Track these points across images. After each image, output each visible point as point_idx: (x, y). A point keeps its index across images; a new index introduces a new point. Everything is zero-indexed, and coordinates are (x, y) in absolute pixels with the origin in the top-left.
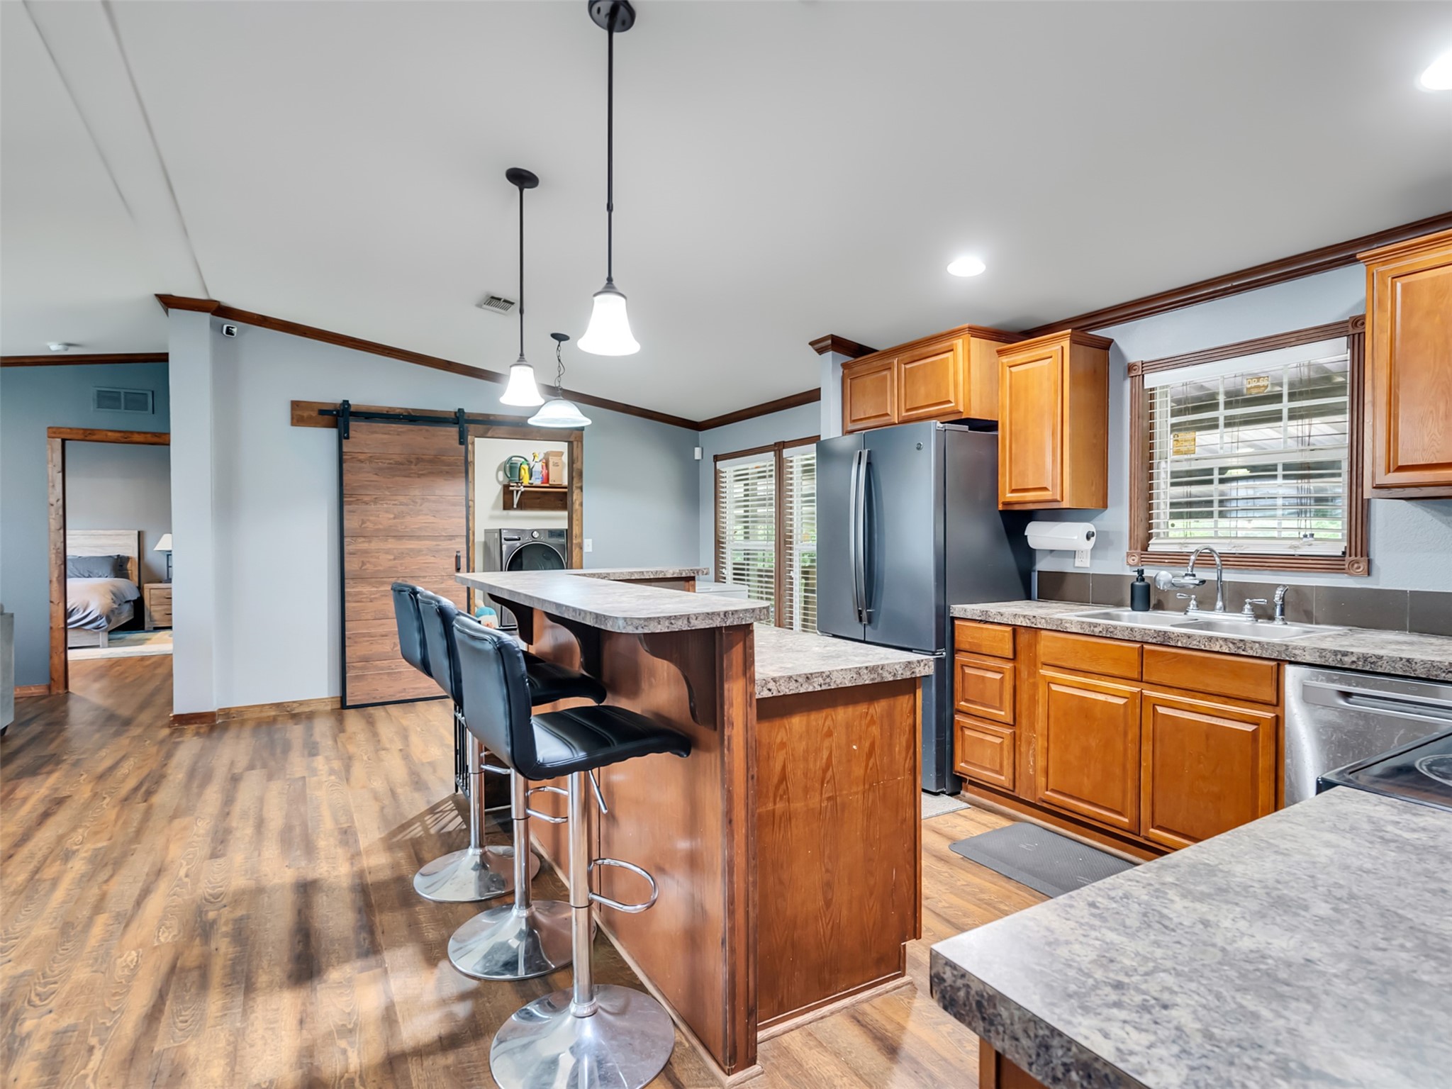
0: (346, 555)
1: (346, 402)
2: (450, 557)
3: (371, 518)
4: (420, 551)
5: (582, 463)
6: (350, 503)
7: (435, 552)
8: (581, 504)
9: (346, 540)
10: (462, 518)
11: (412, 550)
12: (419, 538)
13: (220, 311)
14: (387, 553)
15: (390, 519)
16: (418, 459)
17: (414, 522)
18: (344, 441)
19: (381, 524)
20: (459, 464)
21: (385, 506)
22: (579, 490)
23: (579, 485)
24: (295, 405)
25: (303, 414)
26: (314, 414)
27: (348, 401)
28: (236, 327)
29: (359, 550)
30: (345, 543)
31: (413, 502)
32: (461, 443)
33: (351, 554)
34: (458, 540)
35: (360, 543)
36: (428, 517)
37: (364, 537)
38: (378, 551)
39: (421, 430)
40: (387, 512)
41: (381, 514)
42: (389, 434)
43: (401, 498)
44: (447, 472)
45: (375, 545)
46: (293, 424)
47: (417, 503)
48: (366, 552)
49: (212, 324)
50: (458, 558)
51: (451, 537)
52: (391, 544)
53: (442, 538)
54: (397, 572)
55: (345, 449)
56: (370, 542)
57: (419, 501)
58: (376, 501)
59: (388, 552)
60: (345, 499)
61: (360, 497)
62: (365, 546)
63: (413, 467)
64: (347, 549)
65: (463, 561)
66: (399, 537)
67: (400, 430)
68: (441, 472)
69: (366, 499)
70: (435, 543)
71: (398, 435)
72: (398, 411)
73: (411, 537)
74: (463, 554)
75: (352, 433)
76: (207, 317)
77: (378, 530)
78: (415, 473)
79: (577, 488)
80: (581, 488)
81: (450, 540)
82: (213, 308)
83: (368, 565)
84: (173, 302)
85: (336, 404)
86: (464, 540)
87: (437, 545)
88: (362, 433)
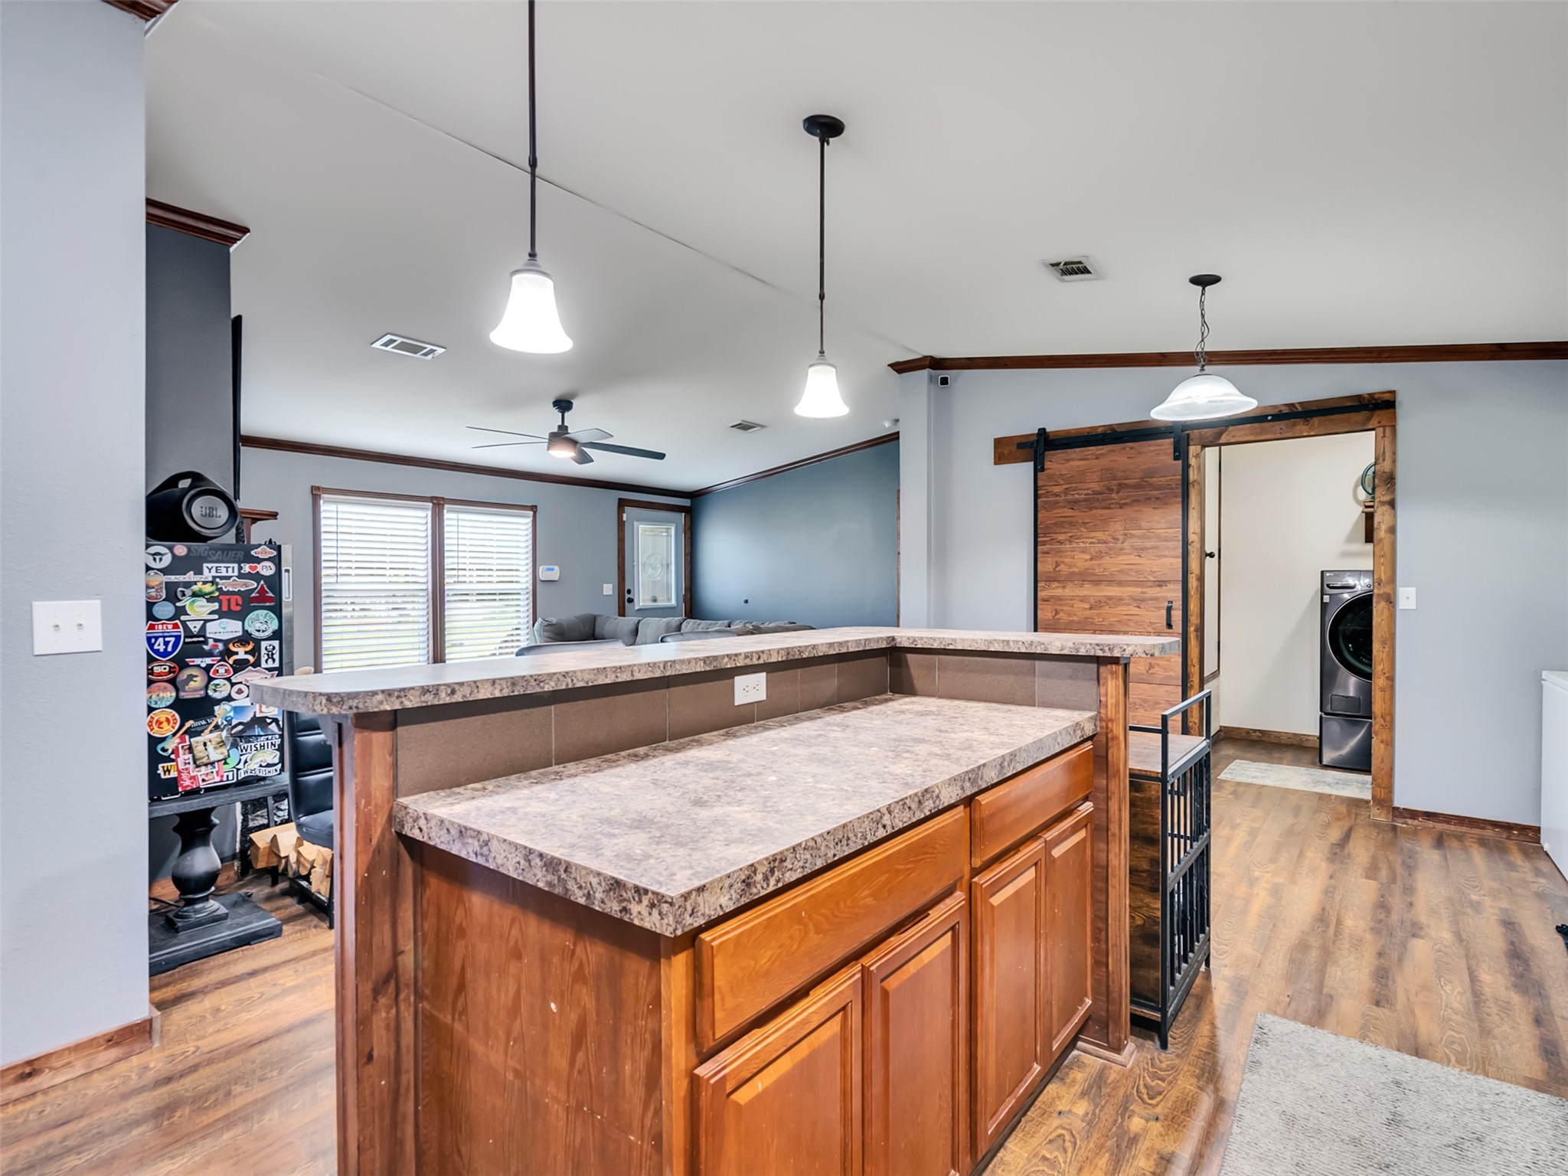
0: (1039, 602)
1: (1042, 431)
2: (1159, 608)
3: (1066, 560)
4: (1121, 599)
5: (1394, 461)
6: (1044, 543)
7: (1139, 601)
8: (1392, 530)
9: (1039, 585)
10: (1178, 557)
11: (1110, 598)
12: (1120, 583)
13: (936, 363)
14: (1082, 601)
15: (1086, 560)
16: (1120, 485)
17: (1113, 564)
18: (1040, 474)
19: (1076, 566)
20: (1174, 486)
21: (1081, 545)
22: (1387, 508)
23: (1387, 498)
24: (999, 443)
25: (1006, 450)
26: (1014, 448)
27: (1044, 429)
28: (949, 374)
29: (1052, 597)
30: (1039, 589)
31: (1114, 538)
32: (1176, 458)
33: (1044, 600)
34: (1170, 586)
35: (1054, 589)
36: (1132, 556)
37: (1058, 581)
38: (1073, 598)
39: (1124, 449)
40: (1082, 552)
41: (1077, 556)
42: (1087, 459)
43: (1100, 535)
44: (1157, 499)
45: (1069, 591)
46: (995, 464)
47: (1118, 539)
48: (1059, 599)
49: (931, 379)
50: (1169, 610)
51: (1161, 583)
52: (1088, 590)
53: (1149, 584)
54: (1093, 623)
55: (1040, 483)
56: (1064, 587)
57: (1121, 538)
58: (1070, 540)
59: (1083, 599)
60: (1039, 539)
61: (1055, 536)
62: (1059, 592)
63: (1114, 495)
64: (1039, 594)
65: (1177, 616)
66: (1097, 582)
67: (1098, 452)
68: (1149, 499)
69: (1061, 537)
70: (1140, 590)
71: (1097, 458)
72: (1100, 430)
73: (1111, 582)
74: (1178, 604)
75: (1047, 465)
76: (924, 374)
77: (1073, 573)
78: (1116, 503)
79: (1382, 503)
80: (1392, 504)
81: (1161, 586)
82: (927, 363)
83: (1061, 615)
84: (900, 368)
85: (1034, 434)
86: (1179, 587)
87: (1142, 593)
88: (1057, 462)
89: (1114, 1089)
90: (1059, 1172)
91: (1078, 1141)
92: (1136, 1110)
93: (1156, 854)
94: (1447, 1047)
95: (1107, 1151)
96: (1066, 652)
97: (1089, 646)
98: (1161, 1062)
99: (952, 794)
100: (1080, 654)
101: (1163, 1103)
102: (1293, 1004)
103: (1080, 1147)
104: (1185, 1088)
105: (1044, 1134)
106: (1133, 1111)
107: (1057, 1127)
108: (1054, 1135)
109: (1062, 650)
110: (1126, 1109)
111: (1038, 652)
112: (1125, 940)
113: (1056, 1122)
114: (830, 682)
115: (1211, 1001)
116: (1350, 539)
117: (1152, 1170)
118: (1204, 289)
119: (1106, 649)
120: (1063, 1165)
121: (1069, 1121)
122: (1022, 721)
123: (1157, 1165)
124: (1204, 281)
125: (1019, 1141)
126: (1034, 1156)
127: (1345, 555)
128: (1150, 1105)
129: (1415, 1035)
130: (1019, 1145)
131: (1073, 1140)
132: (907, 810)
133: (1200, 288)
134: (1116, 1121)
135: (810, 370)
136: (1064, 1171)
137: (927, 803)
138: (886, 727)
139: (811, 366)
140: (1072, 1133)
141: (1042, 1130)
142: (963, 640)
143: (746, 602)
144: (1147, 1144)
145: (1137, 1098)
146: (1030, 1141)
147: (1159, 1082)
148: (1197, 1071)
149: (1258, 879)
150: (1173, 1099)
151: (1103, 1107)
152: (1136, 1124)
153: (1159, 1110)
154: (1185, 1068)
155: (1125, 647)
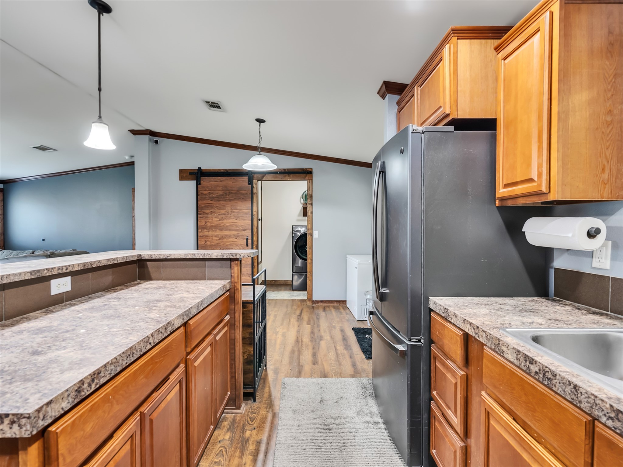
0: (199, 238)
1: (200, 169)
2: (244, 239)
3: (209, 221)
4: (230, 236)
5: (312, 191)
6: (201, 214)
7: (237, 237)
8: (312, 213)
9: (199, 230)
10: (250, 220)
11: (226, 235)
12: (230, 230)
13: (152, 134)
14: (216, 237)
15: (217, 221)
16: (229, 192)
17: (227, 222)
18: (199, 186)
19: (213, 223)
20: (248, 194)
21: (215, 215)
22: (310, 205)
23: (310, 202)
24: (181, 171)
25: (185, 175)
26: (188, 174)
27: (200, 168)
28: (159, 139)
29: (204, 235)
30: (199, 232)
31: (227, 213)
32: (249, 184)
33: (201, 237)
34: (248, 231)
35: (205, 232)
36: (234, 220)
37: (206, 229)
38: (212, 236)
39: (231, 179)
40: (216, 218)
41: (214, 219)
42: (217, 181)
43: (222, 211)
44: (243, 198)
45: (211, 233)
46: (180, 180)
47: (229, 213)
48: (207, 236)
49: (150, 140)
50: (247, 239)
51: (244, 230)
52: (218, 233)
53: (240, 230)
54: (220, 245)
55: (199, 189)
56: (209, 231)
58: (211, 213)
59: (216, 236)
60: (199, 212)
61: (205, 211)
62: (207, 233)
63: (227, 196)
64: (199, 234)
65: (250, 241)
66: (221, 229)
67: (222, 179)
68: (240, 198)
69: (208, 212)
70: (237, 232)
71: (221, 181)
72: (222, 170)
73: (227, 229)
74: (250, 237)
75: (202, 182)
76: (147, 137)
77: (212, 226)
78: (228, 199)
79: (309, 204)
80: (312, 204)
81: (244, 231)
82: (148, 132)
83: (208, 242)
84: (135, 132)
85: (196, 169)
86: (250, 231)
87: (238, 233)
88: (206, 182)
89: (239, 424)
90: (222, 465)
91: (228, 450)
92: (247, 428)
93: (251, 330)
94: (332, 372)
95: (238, 449)
96: (218, 257)
97: (227, 255)
98: (254, 407)
99: (179, 322)
100: (224, 258)
101: (256, 422)
102: (292, 372)
103: (229, 452)
104: (263, 413)
105: (214, 453)
106: (246, 429)
107: (219, 448)
108: (218, 451)
109: (217, 256)
110: (244, 429)
111: (207, 258)
112: (241, 366)
113: (219, 445)
114: (108, 278)
115: (268, 379)
116: (299, 215)
117: (254, 449)
118: (260, 124)
119: (234, 255)
120: (223, 462)
121: (224, 443)
122: (202, 286)
123: (256, 446)
124: (260, 121)
125: (205, 460)
126: (211, 463)
127: (298, 220)
128: (252, 424)
129: (324, 371)
130: (205, 462)
131: (226, 450)
132: (160, 333)
133: (259, 123)
134: (241, 436)
135: (93, 124)
136: (223, 464)
137: (169, 329)
138: (140, 296)
139: (94, 122)
140: (225, 447)
141: (213, 452)
142: (174, 254)
143: (44, 240)
144: (252, 439)
145: (247, 424)
146: (209, 458)
147: (254, 415)
148: (266, 406)
149: (278, 332)
150: (259, 419)
151: (235, 432)
152: (248, 433)
153: (255, 425)
154: (262, 406)
155: (241, 254)
